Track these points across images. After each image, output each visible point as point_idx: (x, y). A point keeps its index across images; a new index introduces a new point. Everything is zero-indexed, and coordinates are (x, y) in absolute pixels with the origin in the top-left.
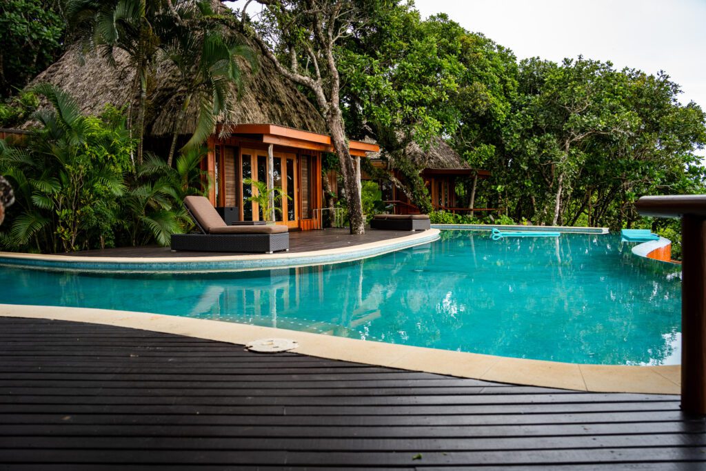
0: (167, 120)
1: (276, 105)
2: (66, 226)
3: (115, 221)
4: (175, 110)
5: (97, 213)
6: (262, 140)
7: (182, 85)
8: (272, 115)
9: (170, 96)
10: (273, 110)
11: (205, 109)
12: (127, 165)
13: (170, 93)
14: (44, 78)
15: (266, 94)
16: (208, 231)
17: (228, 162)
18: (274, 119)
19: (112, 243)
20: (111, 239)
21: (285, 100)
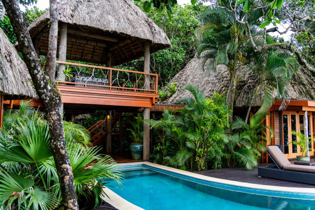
0: (244, 99)
1: (301, 86)
2: (200, 157)
3: (222, 154)
4: (248, 93)
5: (216, 151)
6: (302, 109)
7: (250, 79)
8: (300, 92)
9: (244, 85)
10: (300, 89)
11: (267, 93)
12: (226, 123)
13: (243, 83)
14: (178, 77)
15: (295, 80)
16: (282, 168)
17: (276, 119)
18: (302, 94)
19: (220, 166)
20: (220, 164)
21: (305, 82)
